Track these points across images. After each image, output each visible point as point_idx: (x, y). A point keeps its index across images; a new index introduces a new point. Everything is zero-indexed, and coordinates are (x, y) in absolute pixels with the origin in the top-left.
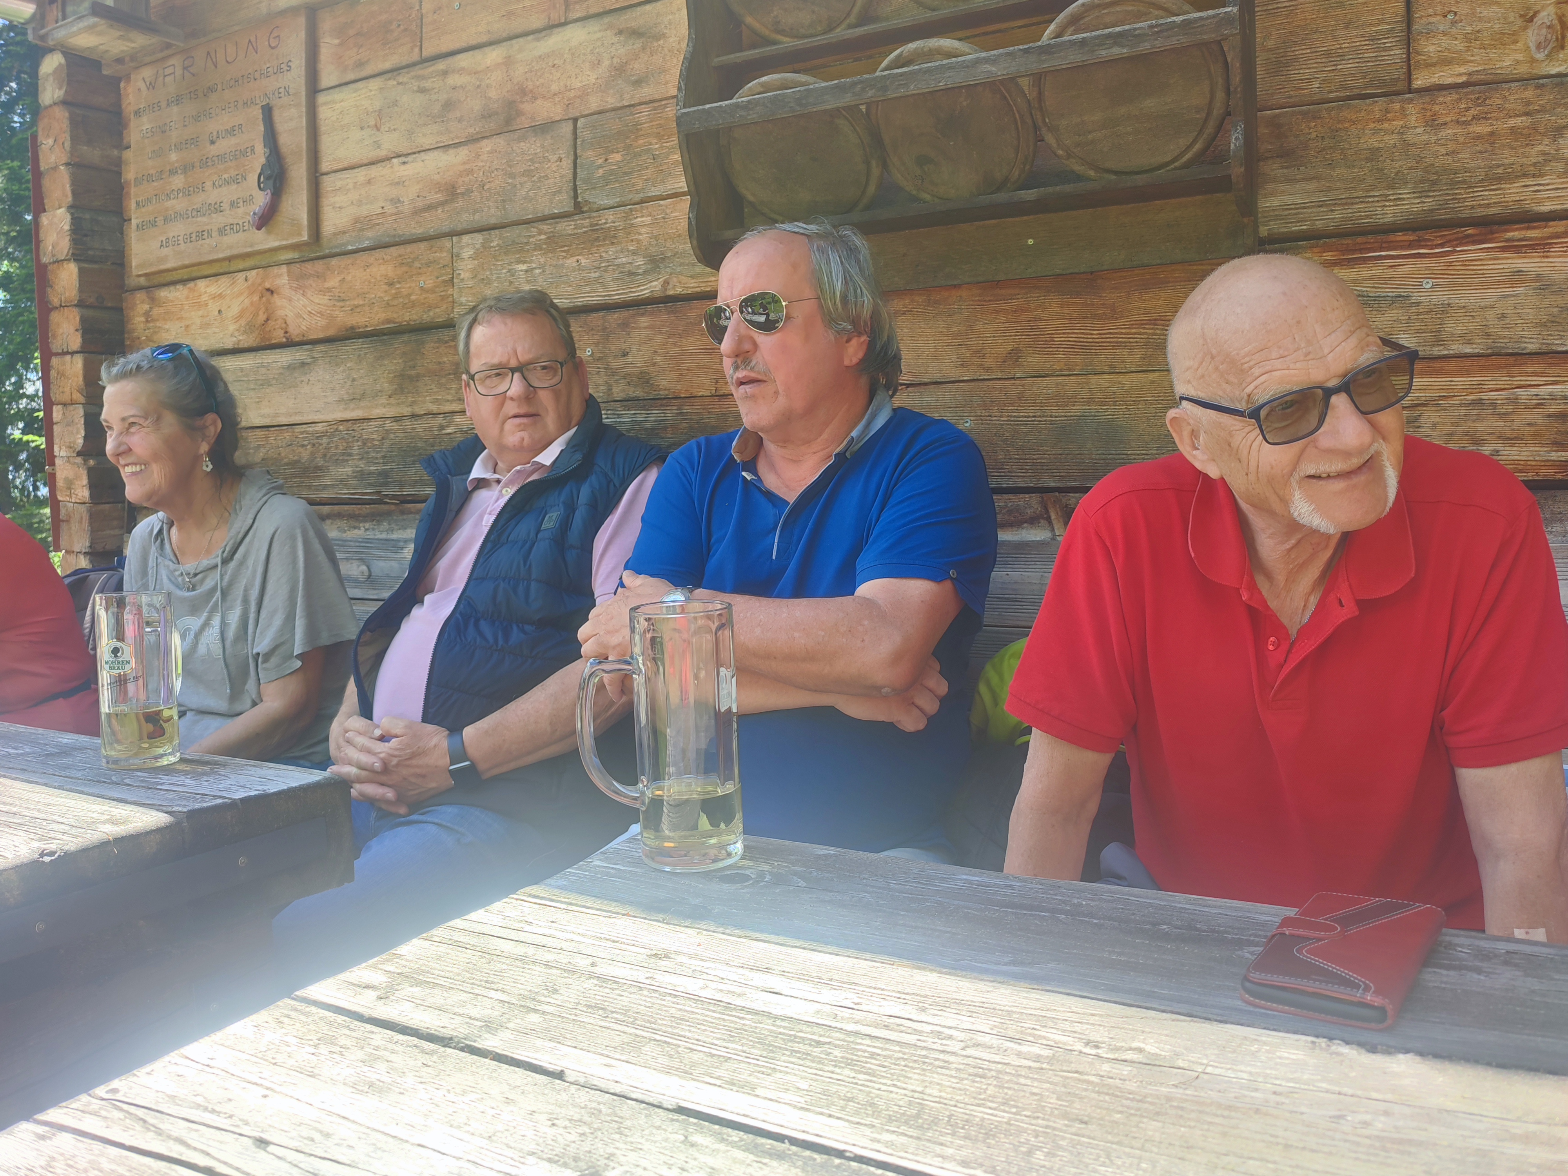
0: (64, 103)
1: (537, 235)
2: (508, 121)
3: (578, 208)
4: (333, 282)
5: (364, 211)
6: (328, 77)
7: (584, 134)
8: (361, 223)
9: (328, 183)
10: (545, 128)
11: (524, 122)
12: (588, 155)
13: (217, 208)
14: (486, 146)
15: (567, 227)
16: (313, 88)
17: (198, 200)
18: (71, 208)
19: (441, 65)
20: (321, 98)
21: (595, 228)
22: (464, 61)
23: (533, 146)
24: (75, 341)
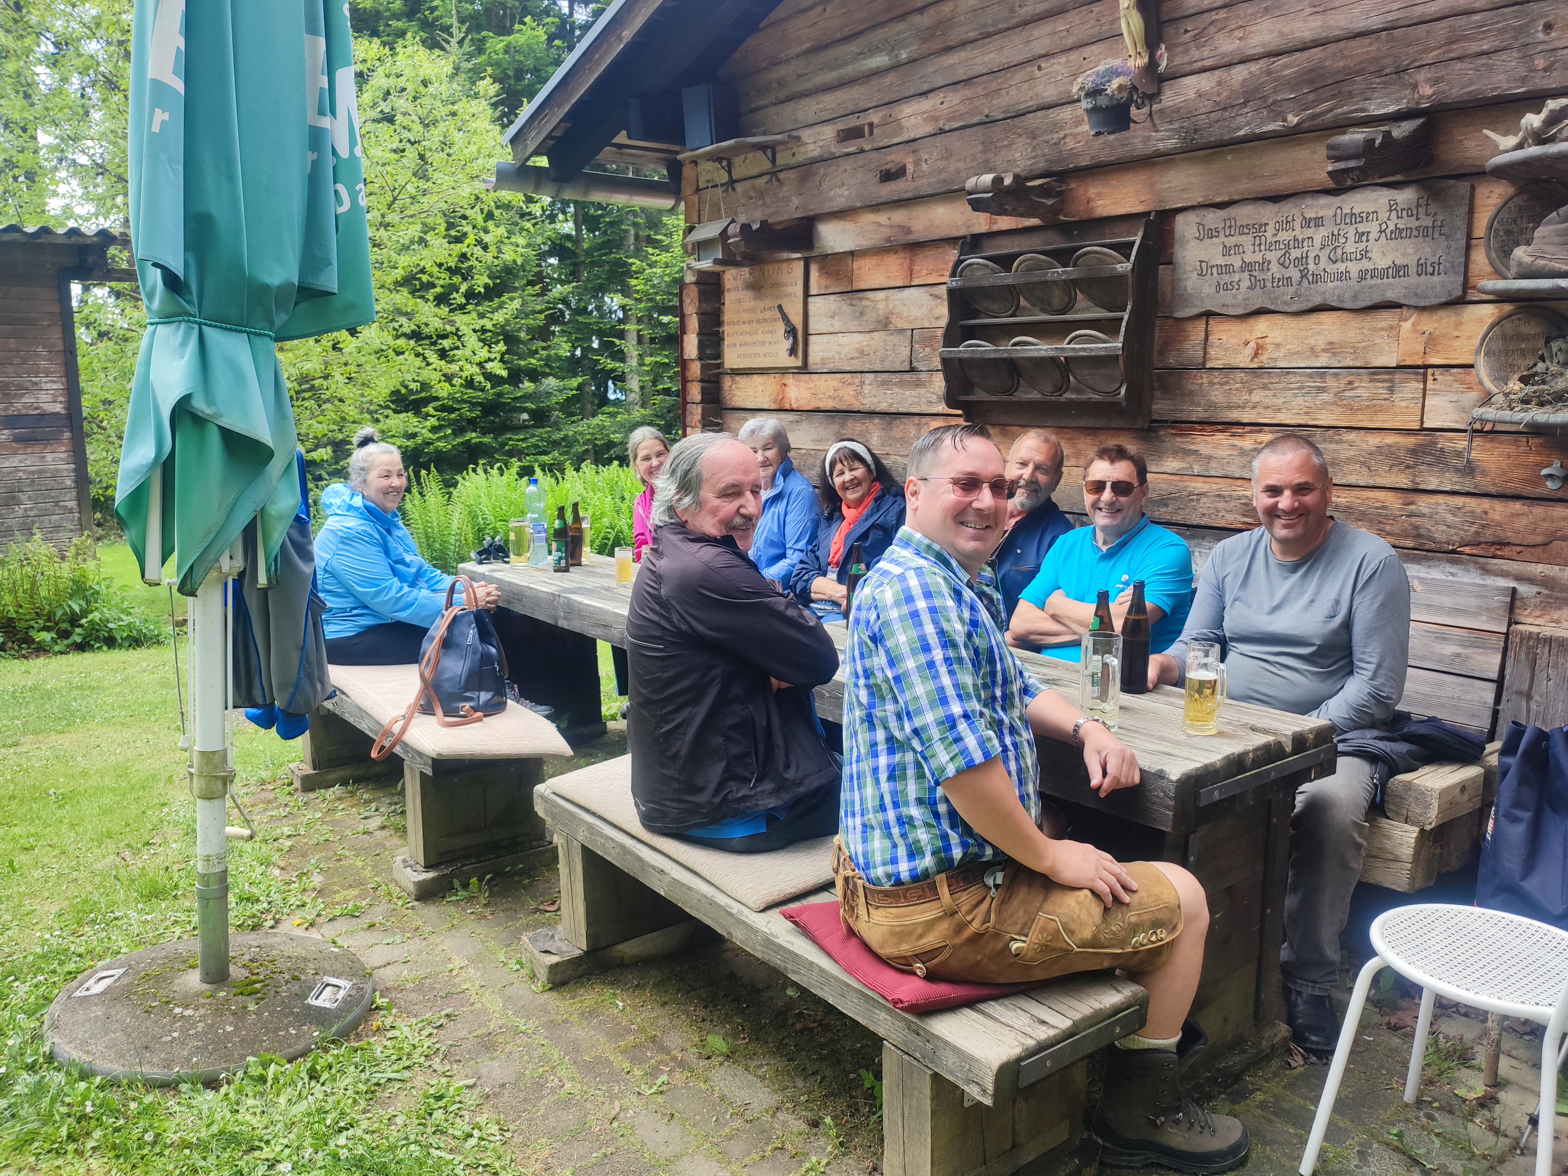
0: (696, 283)
1: (895, 378)
2: (886, 325)
3: (912, 370)
4: (811, 385)
5: (826, 355)
6: (813, 290)
7: (916, 337)
8: (824, 361)
9: (812, 339)
10: (902, 331)
11: (891, 327)
12: (916, 346)
13: (763, 343)
14: (876, 335)
15: (907, 377)
16: (807, 294)
17: (755, 338)
18: (699, 334)
19: (860, 295)
20: (810, 299)
21: (919, 380)
22: (870, 295)
23: (896, 339)
24: (698, 397)
